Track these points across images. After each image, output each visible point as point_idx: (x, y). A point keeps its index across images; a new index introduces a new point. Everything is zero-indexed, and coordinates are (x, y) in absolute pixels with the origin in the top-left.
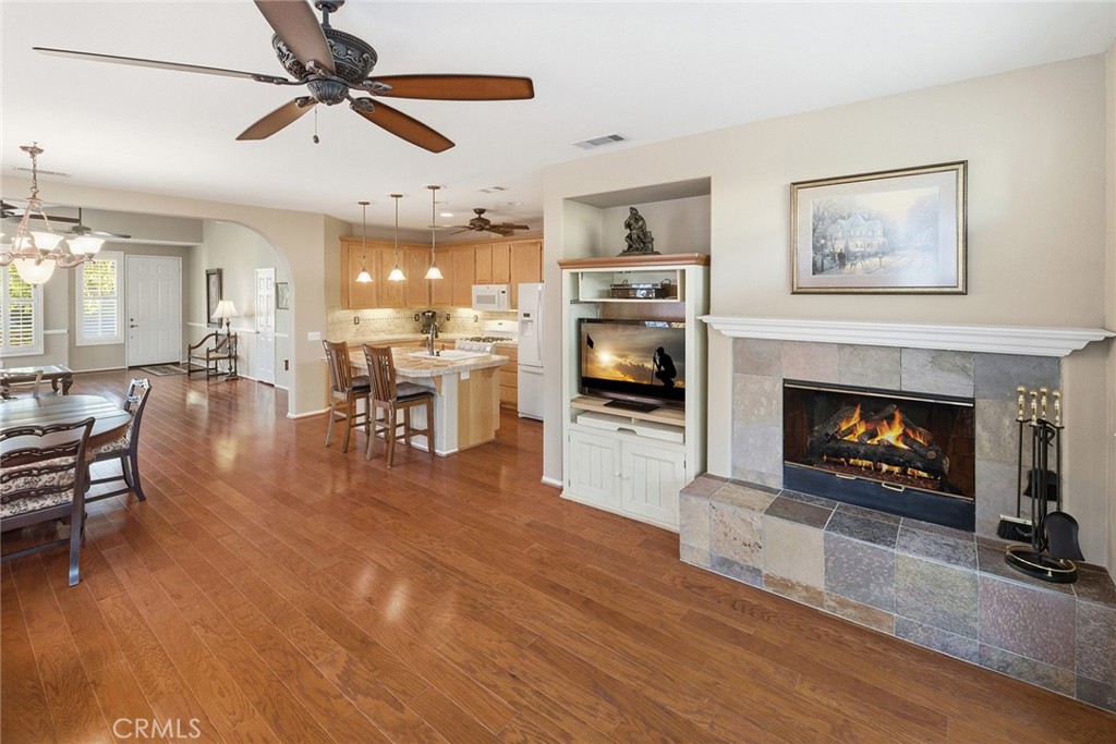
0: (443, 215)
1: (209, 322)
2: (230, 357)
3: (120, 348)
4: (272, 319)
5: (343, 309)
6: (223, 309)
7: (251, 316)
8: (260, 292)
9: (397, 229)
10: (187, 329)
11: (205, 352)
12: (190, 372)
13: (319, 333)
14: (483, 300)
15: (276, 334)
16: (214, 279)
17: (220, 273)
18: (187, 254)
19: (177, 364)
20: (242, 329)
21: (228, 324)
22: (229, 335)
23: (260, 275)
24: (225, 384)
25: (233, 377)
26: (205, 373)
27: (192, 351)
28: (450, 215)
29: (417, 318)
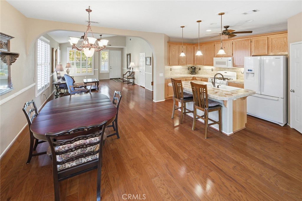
0: (207, 31)
1: (127, 68)
2: (133, 78)
3: (108, 74)
4: (144, 67)
5: (168, 66)
6: (132, 64)
7: (138, 67)
8: (141, 60)
9: (183, 38)
10: (122, 70)
11: (127, 76)
12: (123, 81)
13: (162, 74)
14: (218, 63)
15: (146, 73)
16: (129, 56)
17: (130, 54)
18: (122, 50)
19: (120, 78)
20: (136, 70)
21: (133, 69)
22: (133, 72)
23: (141, 55)
24: (132, 86)
25: (134, 84)
26: (127, 82)
27: (124, 76)
28: (210, 30)
29: (189, 69)
